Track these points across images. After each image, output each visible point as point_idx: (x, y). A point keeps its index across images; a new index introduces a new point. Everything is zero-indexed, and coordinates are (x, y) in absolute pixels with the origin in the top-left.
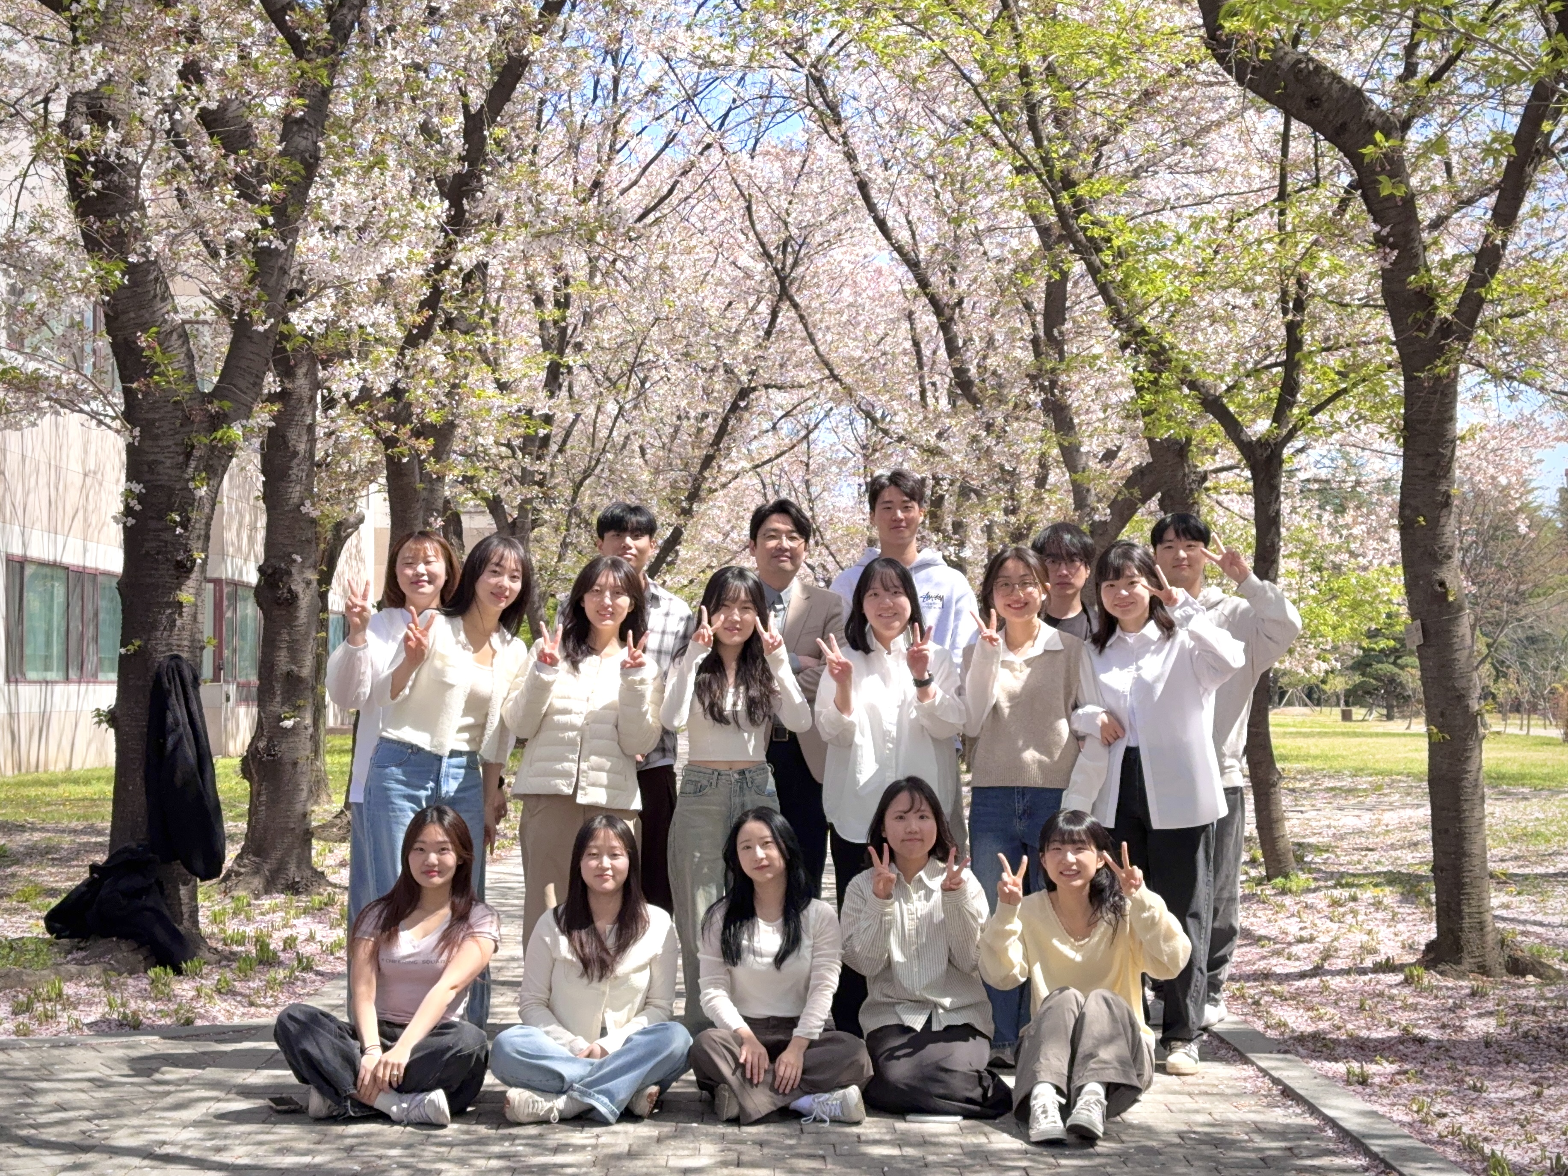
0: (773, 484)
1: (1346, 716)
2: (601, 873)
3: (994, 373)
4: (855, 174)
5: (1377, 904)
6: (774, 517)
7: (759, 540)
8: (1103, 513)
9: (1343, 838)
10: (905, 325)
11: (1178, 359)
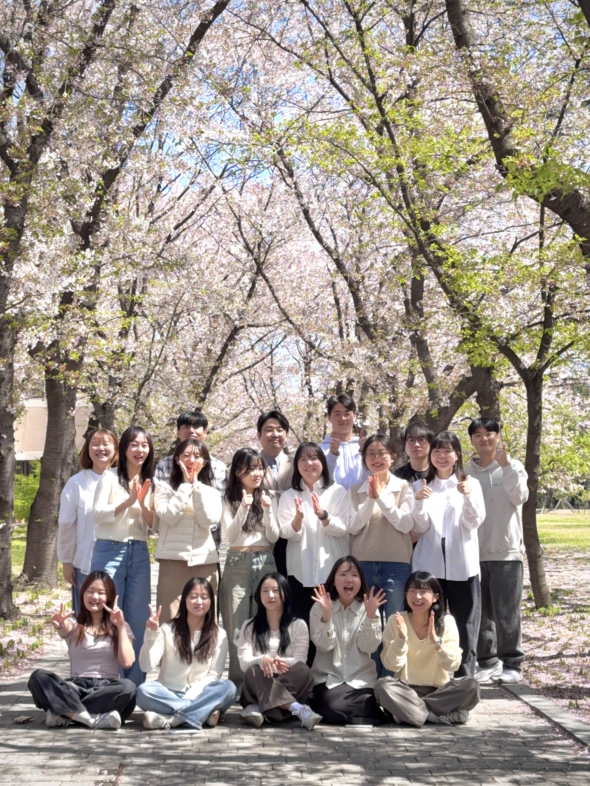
0: (251, 380)
2: (196, 606)
3: (383, 318)
4: (302, 205)
6: (270, 420)
7: (262, 432)
8: (445, 402)
9: (581, 586)
10: (330, 289)
11: (485, 323)
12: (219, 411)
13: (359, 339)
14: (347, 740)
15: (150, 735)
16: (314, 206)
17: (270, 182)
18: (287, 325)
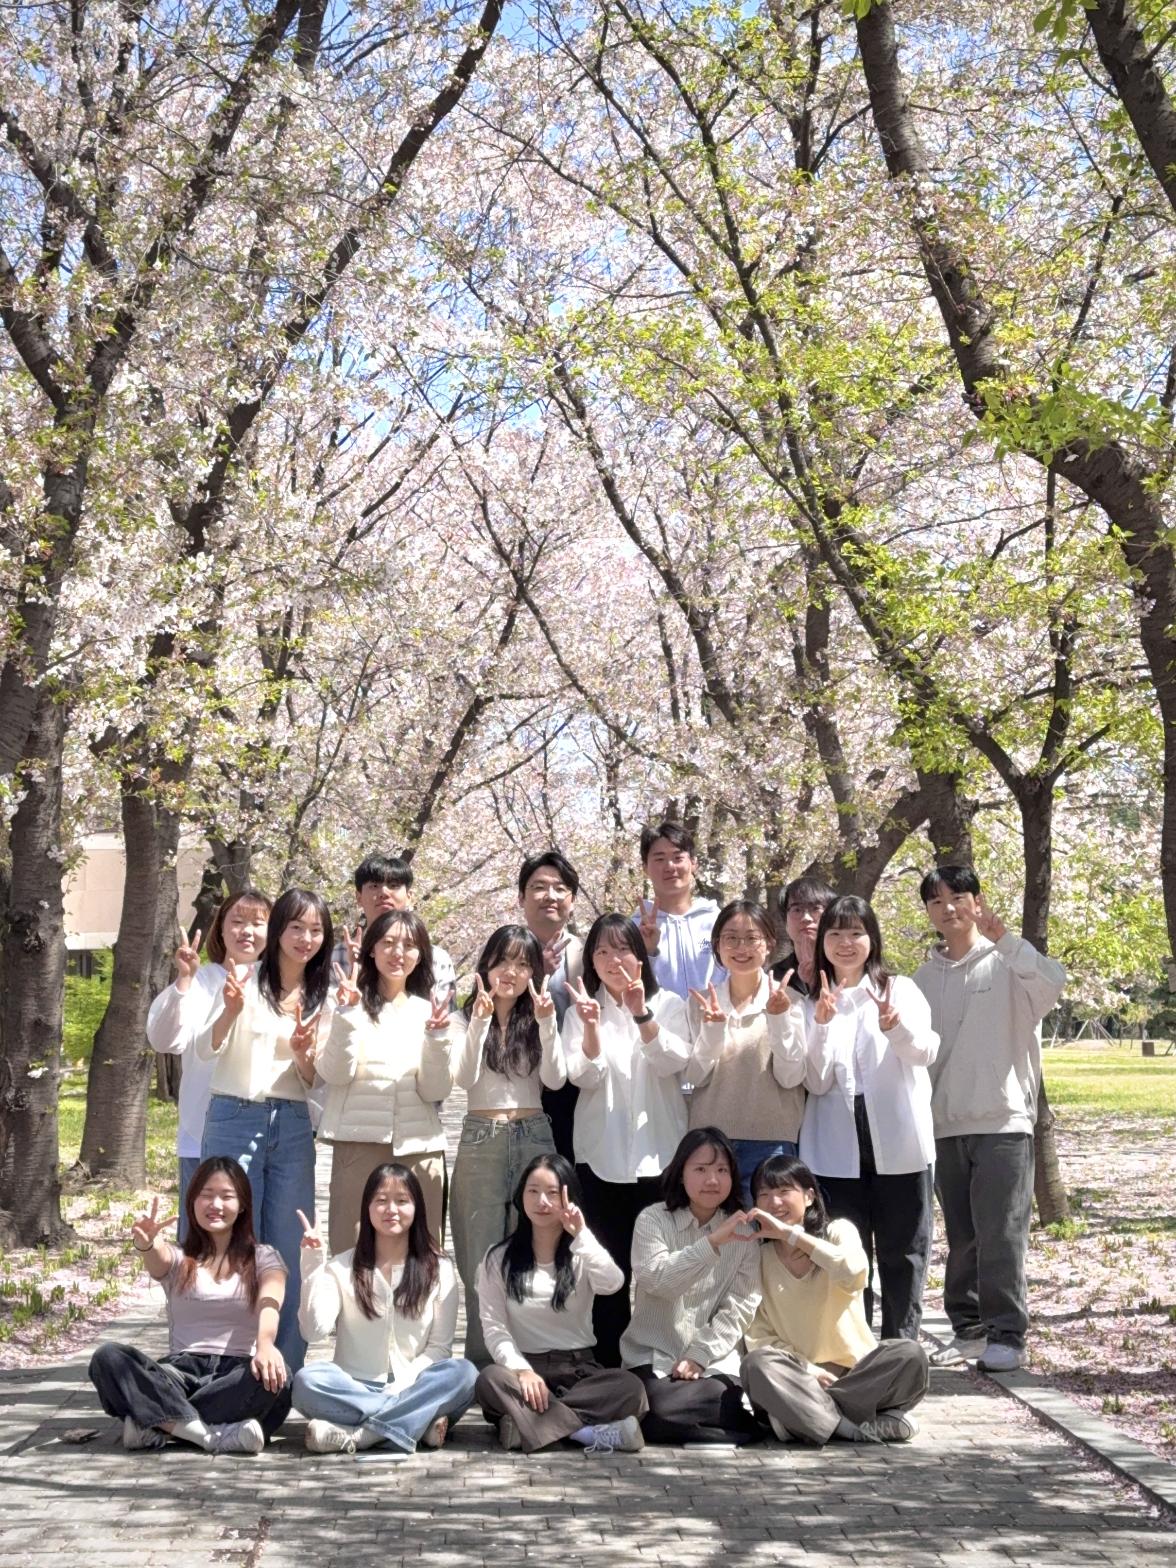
0: (507, 799)
1: (1148, 1050)
2: (388, 1219)
3: (753, 681)
4: (601, 471)
5: (1153, 1250)
6: (542, 869)
7: (528, 893)
8: (870, 839)
9: (1126, 1183)
10: (654, 628)
11: (945, 691)
12: (447, 857)
13: (709, 720)
14: (687, 1472)
15: (318, 1464)
16: (623, 472)
17: (542, 427)
18: (573, 694)
